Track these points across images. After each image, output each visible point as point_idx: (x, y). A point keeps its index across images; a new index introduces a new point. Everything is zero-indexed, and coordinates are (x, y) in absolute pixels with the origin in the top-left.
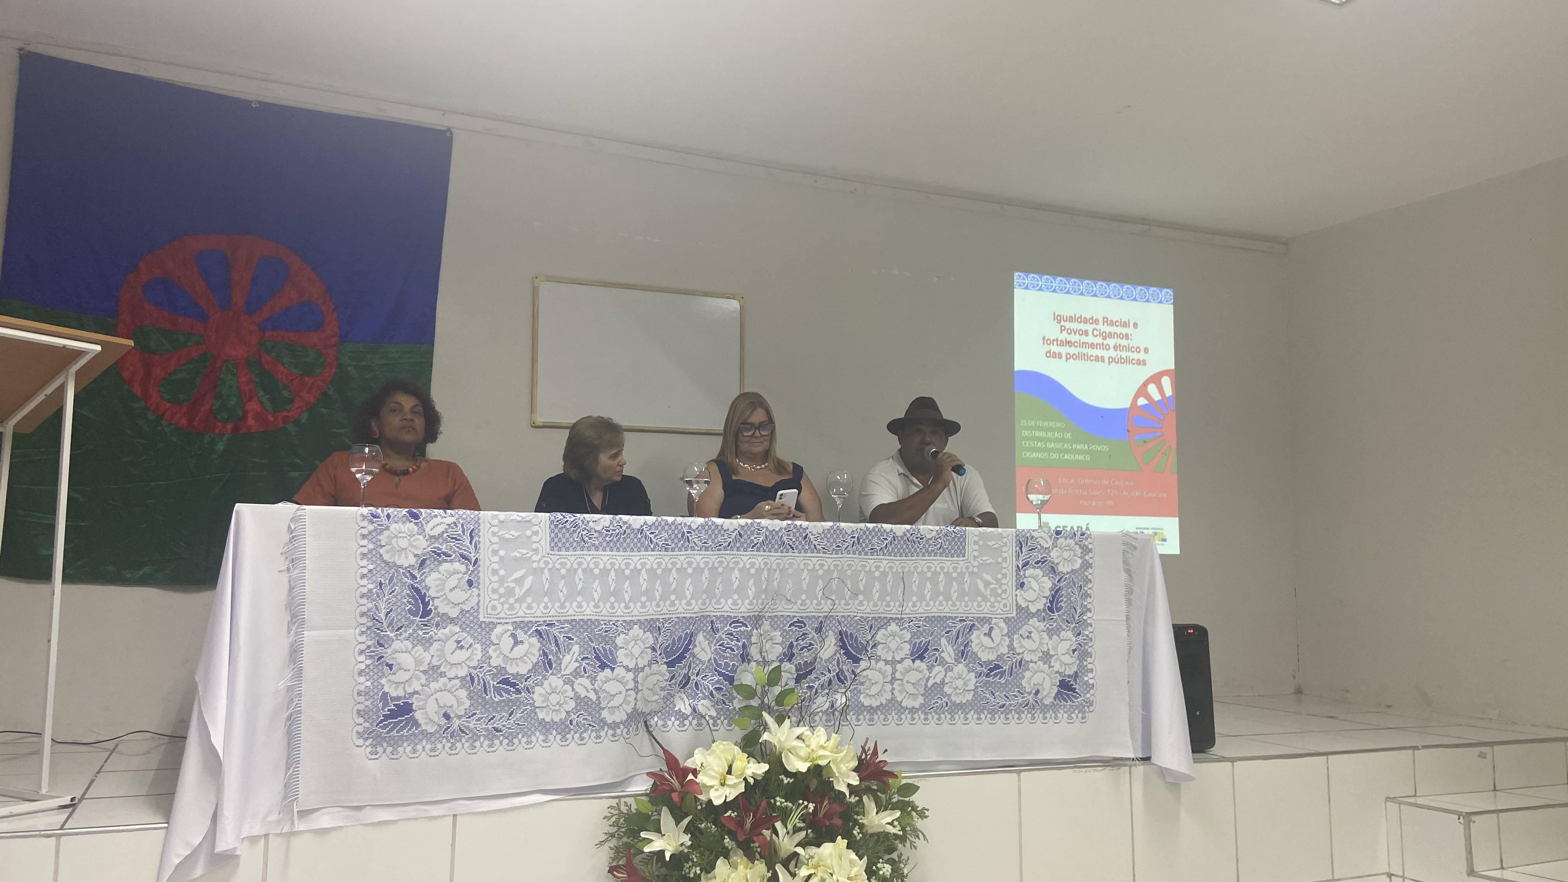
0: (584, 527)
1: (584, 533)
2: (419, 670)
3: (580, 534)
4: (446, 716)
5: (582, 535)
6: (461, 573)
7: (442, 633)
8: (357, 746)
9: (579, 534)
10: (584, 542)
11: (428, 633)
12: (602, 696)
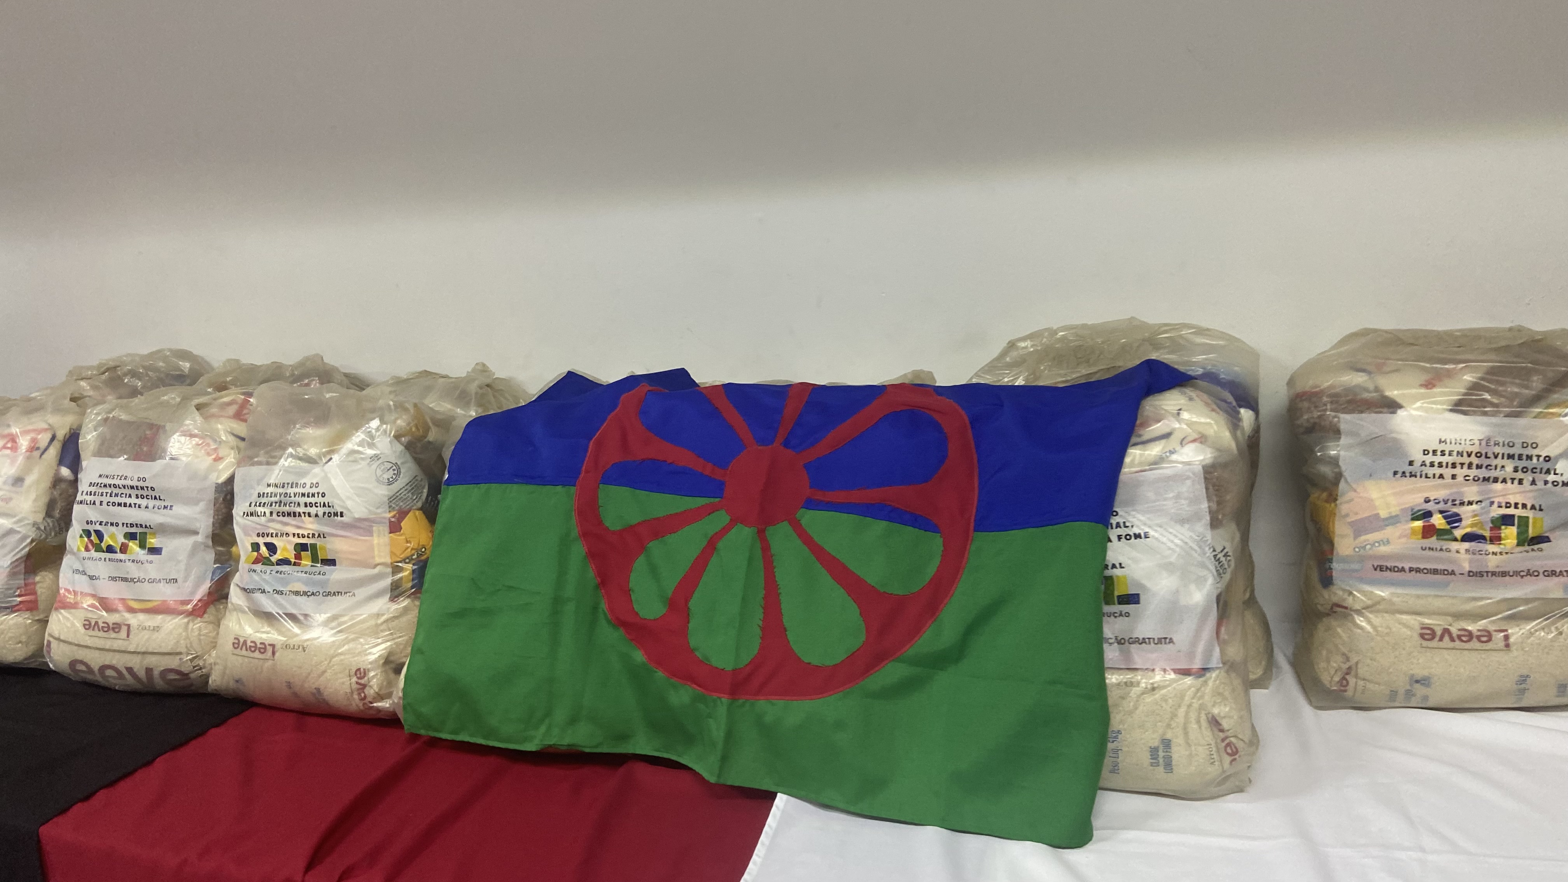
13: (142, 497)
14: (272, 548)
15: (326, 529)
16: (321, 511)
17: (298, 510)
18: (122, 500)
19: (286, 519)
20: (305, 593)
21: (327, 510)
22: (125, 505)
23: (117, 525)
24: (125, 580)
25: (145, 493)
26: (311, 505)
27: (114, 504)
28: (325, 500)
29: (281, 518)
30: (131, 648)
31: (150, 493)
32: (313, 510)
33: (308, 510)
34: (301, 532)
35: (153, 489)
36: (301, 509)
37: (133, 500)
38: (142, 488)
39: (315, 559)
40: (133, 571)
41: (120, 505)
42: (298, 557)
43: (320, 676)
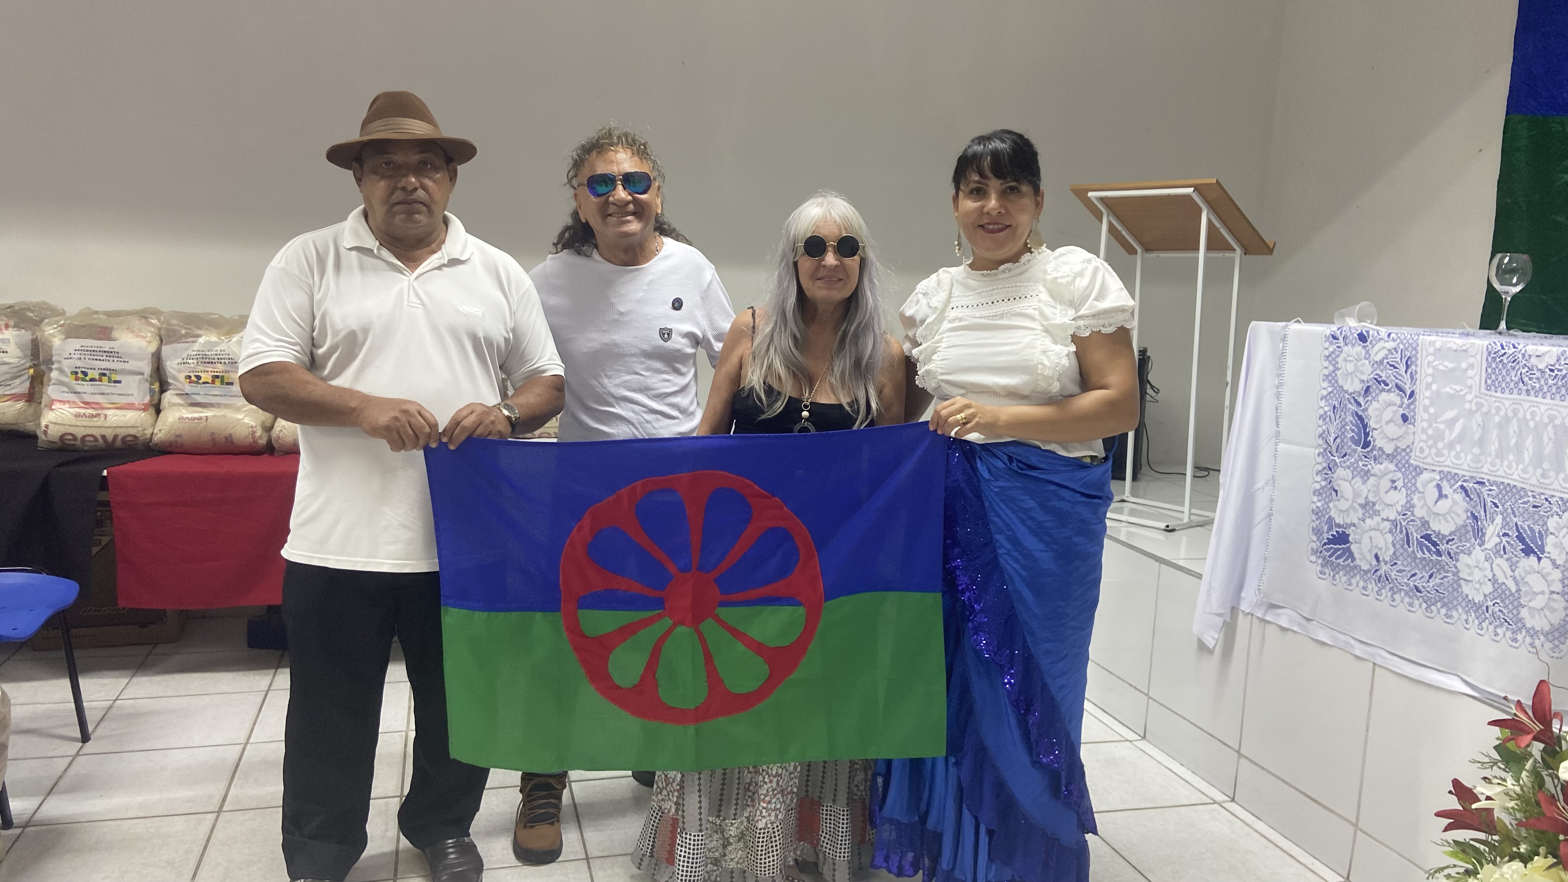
0: (1524, 362)
1: (1524, 371)
2: (1356, 502)
3: (1519, 372)
4: (1377, 557)
5: (1521, 374)
6: (1396, 405)
7: (1377, 468)
8: (1311, 561)
9: (1517, 372)
10: (1523, 382)
11: (1366, 466)
12: (1523, 590)
13: (110, 357)
14: (199, 377)
15: (228, 369)
16: (227, 361)
17: (214, 361)
18: (99, 358)
19: (207, 365)
20: (220, 395)
21: (231, 361)
22: (100, 360)
23: (94, 369)
24: (103, 394)
25: (112, 355)
26: (221, 359)
27: (93, 359)
28: (230, 357)
29: (204, 364)
30: (107, 425)
31: (117, 355)
32: (223, 361)
33: (220, 361)
34: (215, 370)
35: (118, 353)
36: (216, 361)
37: (104, 358)
38: (111, 352)
39: (222, 383)
40: (107, 390)
41: (96, 360)
42: (213, 382)
43: (232, 428)
